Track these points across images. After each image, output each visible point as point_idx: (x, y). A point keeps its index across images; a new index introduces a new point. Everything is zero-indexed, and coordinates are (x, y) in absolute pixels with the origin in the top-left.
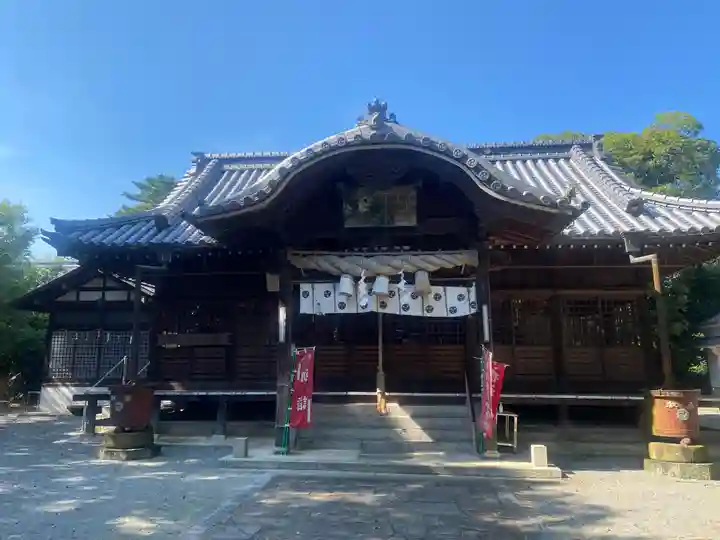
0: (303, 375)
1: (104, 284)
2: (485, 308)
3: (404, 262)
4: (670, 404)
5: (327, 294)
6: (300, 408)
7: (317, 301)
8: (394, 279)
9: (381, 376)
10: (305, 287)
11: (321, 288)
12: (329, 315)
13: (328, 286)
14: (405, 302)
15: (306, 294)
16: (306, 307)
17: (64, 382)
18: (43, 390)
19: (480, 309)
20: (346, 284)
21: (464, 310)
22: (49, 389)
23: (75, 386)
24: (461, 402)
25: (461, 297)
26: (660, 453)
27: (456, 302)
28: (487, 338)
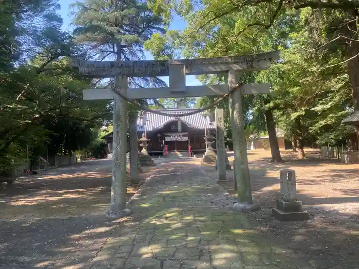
0: (166, 149)
2: (189, 139)
7: (168, 139)
8: (178, 136)
9: (176, 149)
10: (166, 137)
14: (179, 139)
20: (172, 137)
21: (186, 140)
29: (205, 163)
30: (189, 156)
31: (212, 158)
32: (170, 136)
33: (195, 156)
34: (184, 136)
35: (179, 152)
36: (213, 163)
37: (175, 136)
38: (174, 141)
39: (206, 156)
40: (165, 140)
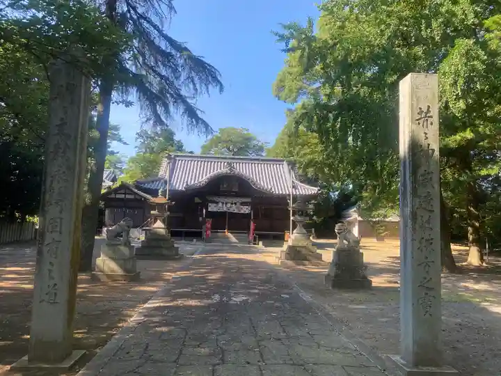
0: (209, 226)
1: (125, 192)
3: (235, 200)
5: (215, 207)
7: (212, 208)
8: (232, 204)
9: (227, 226)
10: (210, 204)
13: (215, 205)
14: (234, 209)
15: (210, 206)
16: (210, 209)
19: (251, 211)
20: (220, 205)
21: (247, 212)
27: (246, 210)
29: (290, 263)
30: (249, 243)
31: (304, 252)
32: (217, 203)
33: (261, 243)
34: (243, 204)
35: (231, 233)
36: (307, 262)
37: (226, 204)
38: (224, 213)
39: (290, 248)
40: (207, 209)
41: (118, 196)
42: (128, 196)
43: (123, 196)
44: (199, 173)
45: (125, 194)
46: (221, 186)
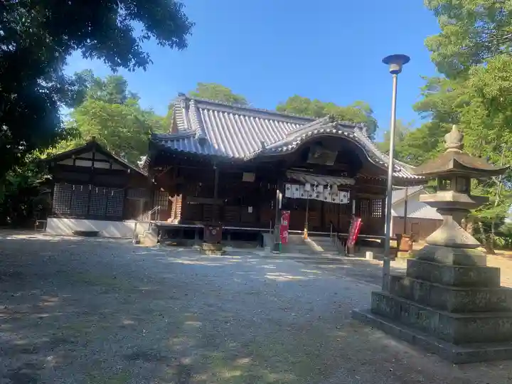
1: (94, 156)
2: (354, 202)
3: (330, 180)
4: (408, 239)
5: (297, 190)
6: (284, 236)
7: (293, 192)
8: (325, 187)
10: (288, 186)
11: (294, 187)
12: (297, 199)
13: (298, 186)
14: (327, 196)
15: (288, 189)
16: (288, 194)
17: (65, 215)
18: (49, 219)
19: (351, 202)
20: (308, 187)
21: (346, 201)
22: (55, 219)
23: (75, 218)
24: (328, 236)
25: (345, 196)
26: (401, 255)
27: (343, 198)
28: (354, 213)
32: (302, 184)
37: (318, 186)
40: (284, 193)
41: (80, 163)
42: (98, 165)
43: (88, 164)
44: (233, 128)
45: (93, 160)
46: (310, 155)
